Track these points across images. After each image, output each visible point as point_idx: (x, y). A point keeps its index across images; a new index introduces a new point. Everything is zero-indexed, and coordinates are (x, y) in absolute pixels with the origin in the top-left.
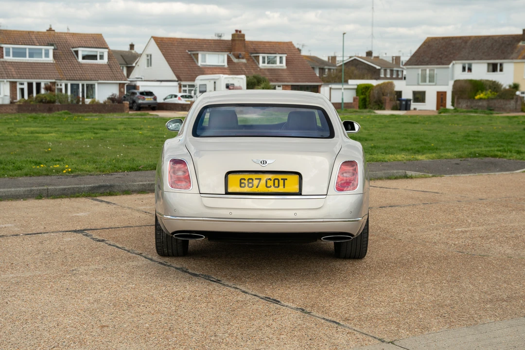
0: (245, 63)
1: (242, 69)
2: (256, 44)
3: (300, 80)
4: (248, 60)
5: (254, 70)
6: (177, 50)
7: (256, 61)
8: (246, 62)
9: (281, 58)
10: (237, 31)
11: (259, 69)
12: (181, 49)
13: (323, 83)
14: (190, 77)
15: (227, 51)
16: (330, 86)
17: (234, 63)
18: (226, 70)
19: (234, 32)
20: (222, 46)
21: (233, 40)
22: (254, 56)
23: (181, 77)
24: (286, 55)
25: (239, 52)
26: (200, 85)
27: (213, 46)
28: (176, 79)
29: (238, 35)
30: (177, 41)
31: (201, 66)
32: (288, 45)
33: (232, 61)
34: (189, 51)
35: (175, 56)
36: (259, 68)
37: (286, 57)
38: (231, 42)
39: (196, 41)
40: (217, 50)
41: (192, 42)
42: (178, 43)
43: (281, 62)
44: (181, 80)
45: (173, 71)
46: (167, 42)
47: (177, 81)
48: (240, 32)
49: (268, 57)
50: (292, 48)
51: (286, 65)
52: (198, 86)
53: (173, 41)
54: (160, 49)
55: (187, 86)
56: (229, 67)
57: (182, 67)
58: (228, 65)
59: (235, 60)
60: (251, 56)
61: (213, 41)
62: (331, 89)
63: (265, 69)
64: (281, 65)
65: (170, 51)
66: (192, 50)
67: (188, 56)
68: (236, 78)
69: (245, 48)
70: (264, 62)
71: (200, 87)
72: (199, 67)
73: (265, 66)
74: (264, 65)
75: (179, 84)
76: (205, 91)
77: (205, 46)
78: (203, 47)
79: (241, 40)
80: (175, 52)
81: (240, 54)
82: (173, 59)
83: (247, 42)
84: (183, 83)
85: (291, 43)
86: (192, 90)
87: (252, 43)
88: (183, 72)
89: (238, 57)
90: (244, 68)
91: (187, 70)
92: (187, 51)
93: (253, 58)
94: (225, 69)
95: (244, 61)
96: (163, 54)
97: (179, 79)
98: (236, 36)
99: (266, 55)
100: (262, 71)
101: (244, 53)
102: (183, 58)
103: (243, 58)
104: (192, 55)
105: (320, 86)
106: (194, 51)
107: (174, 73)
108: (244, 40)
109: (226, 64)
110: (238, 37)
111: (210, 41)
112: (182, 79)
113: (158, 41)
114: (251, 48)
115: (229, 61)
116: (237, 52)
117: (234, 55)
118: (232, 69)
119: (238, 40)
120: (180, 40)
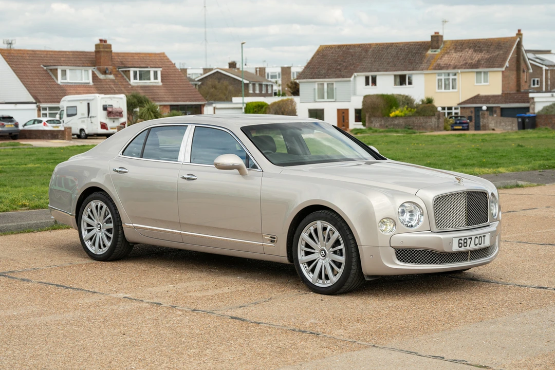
0: (113, 80)
1: (110, 87)
2: (123, 56)
3: (180, 99)
4: (116, 75)
5: (124, 87)
6: (29, 65)
7: (125, 77)
8: (114, 78)
9: (156, 73)
10: (101, 41)
11: (130, 87)
12: (35, 64)
13: (206, 102)
14: (50, 97)
15: (89, 65)
16: (214, 105)
17: (100, 79)
18: (92, 89)
19: (98, 42)
20: (83, 59)
21: (97, 52)
22: (122, 71)
23: (39, 97)
24: (161, 69)
25: (106, 67)
26: (67, 107)
27: (73, 59)
28: (34, 101)
29: (104, 45)
30: (28, 54)
31: (61, 84)
32: (160, 57)
33: (97, 77)
34: (45, 66)
35: (29, 72)
36: (130, 85)
37: (161, 72)
38: (94, 54)
39: (51, 53)
40: (78, 65)
41: (47, 54)
42: (29, 57)
43: (156, 78)
44: (40, 102)
45: (28, 90)
46: (16, 55)
47: (36, 103)
48: (105, 41)
49: (140, 71)
50: (166, 61)
51: (162, 81)
52: (65, 109)
53: (24, 54)
54: (9, 64)
55: (48, 109)
56: (94, 85)
57: (39, 86)
58: (93, 82)
59: (101, 76)
60: (118, 71)
61: (71, 54)
62: (215, 108)
63: (138, 87)
64: (156, 81)
65: (20, 66)
66: (48, 64)
67: (44, 72)
68: (114, 98)
69: (112, 61)
70: (135, 78)
71: (67, 110)
72: (58, 85)
73: (136, 83)
74: (136, 81)
75: (37, 106)
76: (76, 114)
77: (62, 59)
78: (61, 60)
79: (107, 52)
80: (28, 68)
81: (107, 69)
82: (27, 76)
83: (115, 53)
84: (43, 105)
85: (164, 53)
86: (57, 113)
87: (118, 54)
88: (40, 92)
89: (105, 73)
90: (112, 86)
91: (45, 89)
92: (42, 66)
93: (122, 73)
94: (90, 87)
95: (112, 77)
96: (14, 71)
97: (37, 101)
98: (101, 47)
99: (137, 70)
100: (134, 88)
101: (111, 67)
102: (38, 75)
103: (111, 74)
104: (49, 71)
105: (204, 105)
106: (51, 66)
107: (30, 93)
108: (111, 51)
109: (90, 81)
110: (104, 48)
111: (68, 53)
112: (41, 100)
113: (6, 54)
114: (117, 61)
115: (95, 77)
116: (103, 67)
117: (99, 70)
118: (99, 87)
119: (104, 52)
120: (31, 53)
